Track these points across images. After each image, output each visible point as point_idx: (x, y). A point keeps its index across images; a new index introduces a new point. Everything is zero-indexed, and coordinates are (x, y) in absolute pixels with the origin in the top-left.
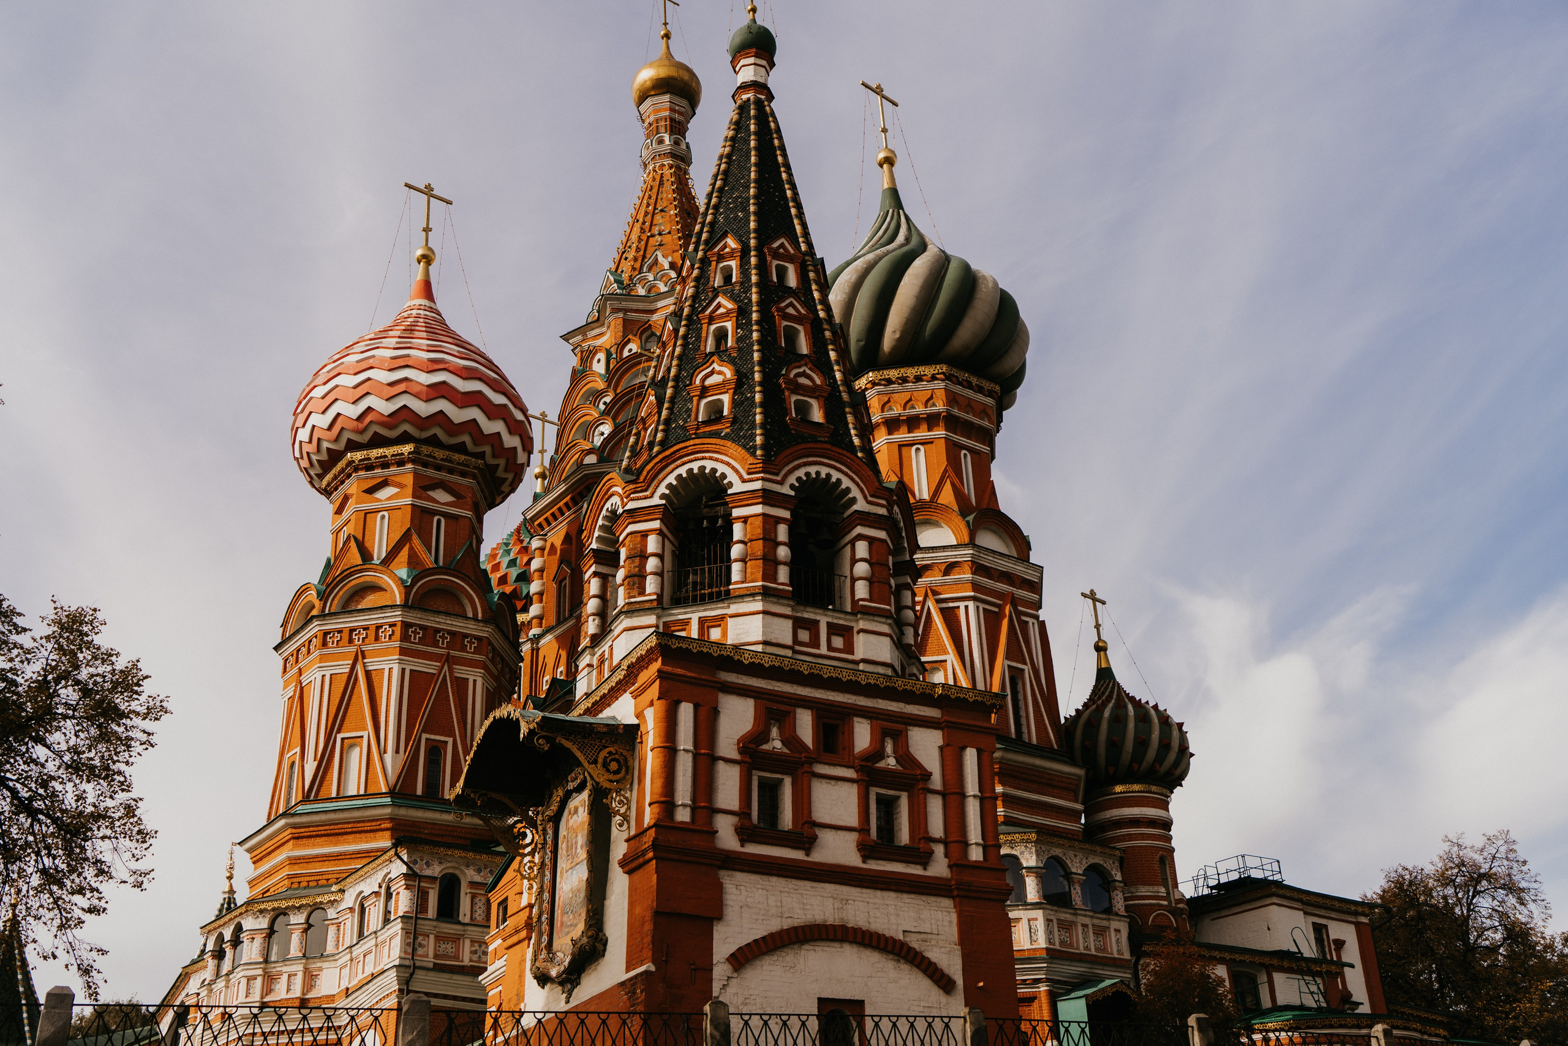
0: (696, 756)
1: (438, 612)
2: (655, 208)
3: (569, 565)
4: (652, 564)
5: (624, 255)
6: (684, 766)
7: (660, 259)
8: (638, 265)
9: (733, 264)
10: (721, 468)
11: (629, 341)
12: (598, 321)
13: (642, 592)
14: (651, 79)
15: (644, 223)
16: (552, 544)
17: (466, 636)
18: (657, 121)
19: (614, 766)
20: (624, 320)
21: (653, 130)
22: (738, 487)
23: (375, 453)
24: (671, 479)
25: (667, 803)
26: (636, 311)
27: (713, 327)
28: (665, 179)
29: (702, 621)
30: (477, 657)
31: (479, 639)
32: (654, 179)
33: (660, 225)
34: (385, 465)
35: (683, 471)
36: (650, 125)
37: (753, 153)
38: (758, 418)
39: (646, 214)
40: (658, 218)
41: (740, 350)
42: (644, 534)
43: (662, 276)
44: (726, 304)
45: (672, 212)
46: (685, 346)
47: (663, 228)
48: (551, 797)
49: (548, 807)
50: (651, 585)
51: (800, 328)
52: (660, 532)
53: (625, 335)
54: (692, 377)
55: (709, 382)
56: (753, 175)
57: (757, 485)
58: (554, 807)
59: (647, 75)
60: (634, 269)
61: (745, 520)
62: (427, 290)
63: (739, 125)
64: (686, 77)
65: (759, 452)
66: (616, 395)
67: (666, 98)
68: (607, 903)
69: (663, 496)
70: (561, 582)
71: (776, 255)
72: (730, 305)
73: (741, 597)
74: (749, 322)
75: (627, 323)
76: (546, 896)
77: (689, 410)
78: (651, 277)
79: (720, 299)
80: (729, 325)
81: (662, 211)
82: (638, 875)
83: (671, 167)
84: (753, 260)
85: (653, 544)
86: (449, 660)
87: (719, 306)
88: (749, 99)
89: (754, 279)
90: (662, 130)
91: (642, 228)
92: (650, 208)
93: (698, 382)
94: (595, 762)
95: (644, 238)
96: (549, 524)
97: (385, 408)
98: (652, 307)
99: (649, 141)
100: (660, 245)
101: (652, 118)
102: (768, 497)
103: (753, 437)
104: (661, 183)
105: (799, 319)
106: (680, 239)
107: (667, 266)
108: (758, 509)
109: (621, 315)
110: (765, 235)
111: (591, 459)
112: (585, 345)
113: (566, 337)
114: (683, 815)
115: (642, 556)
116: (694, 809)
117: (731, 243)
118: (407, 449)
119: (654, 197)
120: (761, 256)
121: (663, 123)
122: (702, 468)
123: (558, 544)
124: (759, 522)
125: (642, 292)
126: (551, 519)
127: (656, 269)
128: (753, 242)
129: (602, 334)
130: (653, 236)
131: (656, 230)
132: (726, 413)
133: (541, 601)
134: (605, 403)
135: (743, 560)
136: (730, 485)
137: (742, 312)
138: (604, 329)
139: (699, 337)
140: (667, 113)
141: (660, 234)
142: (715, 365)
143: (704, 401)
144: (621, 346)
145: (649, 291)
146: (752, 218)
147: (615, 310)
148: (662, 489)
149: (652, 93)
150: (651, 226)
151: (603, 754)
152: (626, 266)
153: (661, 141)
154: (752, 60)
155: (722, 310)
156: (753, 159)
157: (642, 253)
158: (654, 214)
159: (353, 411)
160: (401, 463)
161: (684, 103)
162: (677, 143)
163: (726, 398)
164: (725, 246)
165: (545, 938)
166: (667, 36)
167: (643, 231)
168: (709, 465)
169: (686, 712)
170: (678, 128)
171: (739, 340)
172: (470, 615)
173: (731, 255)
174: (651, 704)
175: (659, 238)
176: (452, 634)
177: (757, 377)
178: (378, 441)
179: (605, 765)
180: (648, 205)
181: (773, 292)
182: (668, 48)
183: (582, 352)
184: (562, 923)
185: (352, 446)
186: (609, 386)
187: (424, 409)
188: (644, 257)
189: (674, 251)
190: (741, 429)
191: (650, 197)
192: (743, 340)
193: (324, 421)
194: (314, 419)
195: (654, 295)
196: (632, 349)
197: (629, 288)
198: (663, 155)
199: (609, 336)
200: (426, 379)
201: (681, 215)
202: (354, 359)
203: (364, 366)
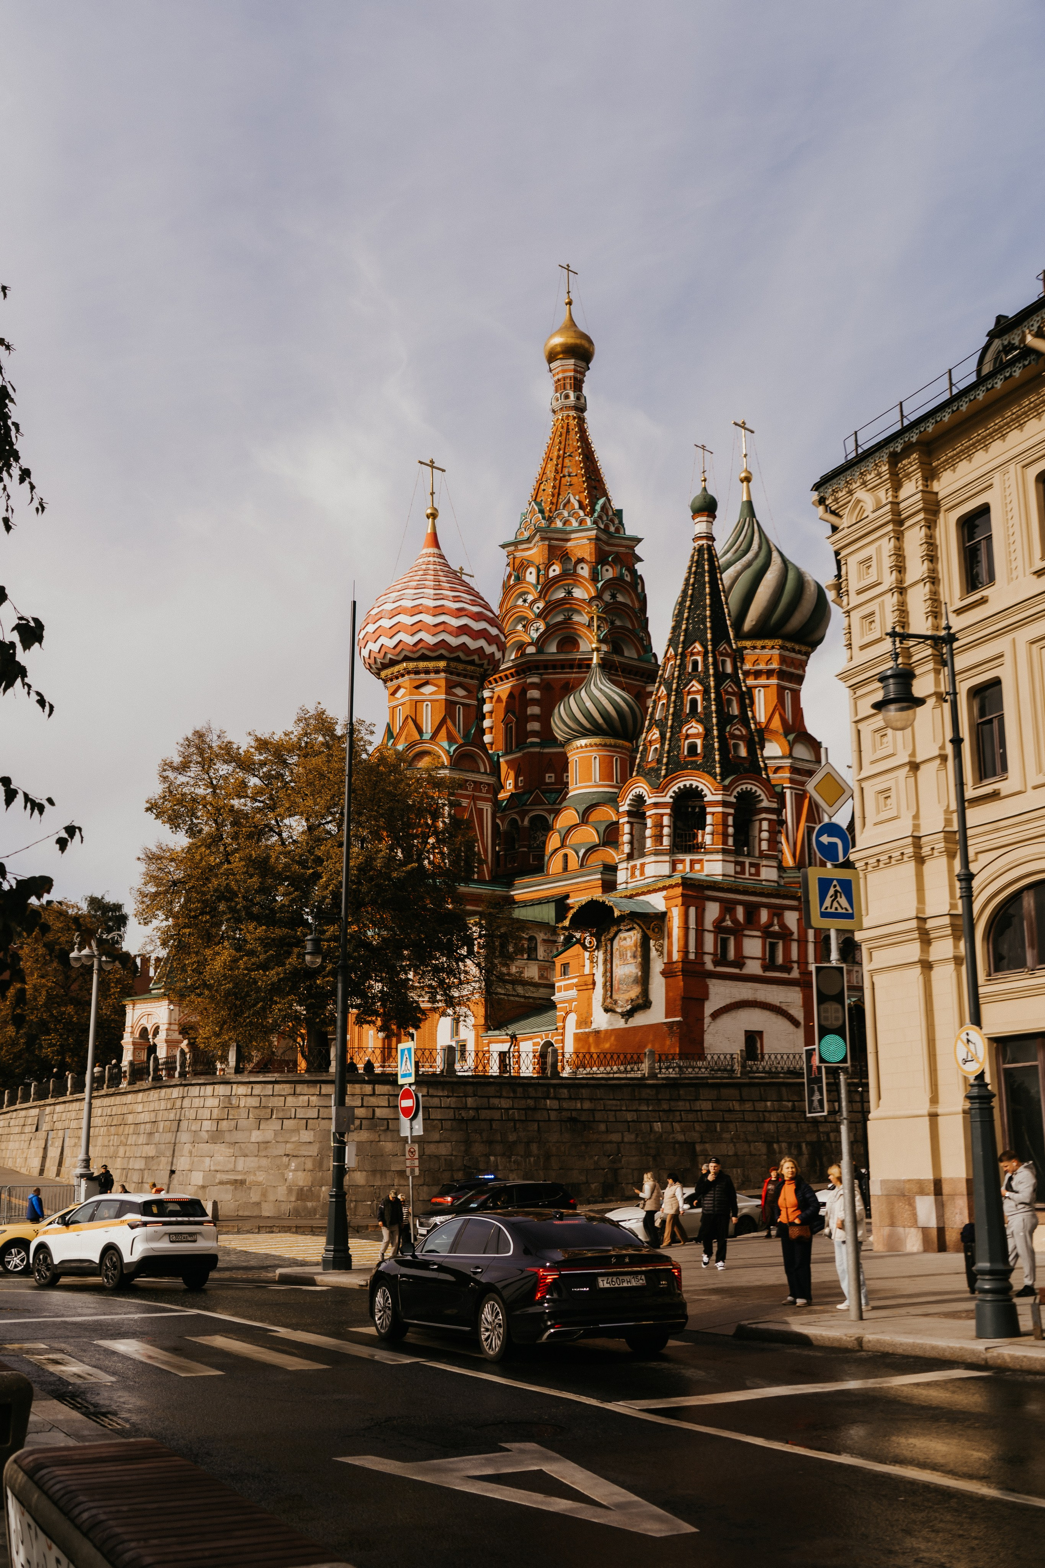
0: (697, 930)
1: (468, 771)
2: (564, 453)
3: (514, 714)
4: (666, 831)
5: (542, 487)
6: (692, 935)
7: (572, 500)
8: (555, 501)
9: (699, 659)
10: (701, 786)
11: (553, 564)
12: (529, 540)
13: (661, 844)
14: (561, 345)
15: (557, 465)
16: (499, 697)
17: (482, 783)
18: (564, 378)
19: (656, 930)
20: (549, 546)
21: (560, 386)
22: (709, 798)
23: (421, 664)
24: (675, 788)
25: (685, 951)
26: (557, 539)
27: (690, 697)
28: (570, 427)
29: (691, 861)
30: (488, 796)
31: (488, 784)
32: (562, 427)
33: (569, 467)
34: (429, 672)
35: (681, 785)
36: (559, 380)
37: (707, 585)
38: (717, 758)
39: (558, 457)
40: (567, 461)
41: (705, 714)
42: (662, 815)
43: (574, 513)
44: (696, 686)
45: (577, 458)
46: (675, 707)
47: (571, 470)
48: (609, 929)
49: (608, 933)
50: (666, 841)
51: (734, 698)
52: (670, 815)
53: (550, 559)
54: (681, 729)
55: (690, 732)
56: (708, 602)
57: (719, 798)
58: (611, 935)
59: (558, 340)
60: (552, 503)
61: (713, 814)
62: (436, 540)
63: (699, 564)
64: (584, 342)
65: (718, 777)
66: (547, 603)
67: (572, 361)
68: (650, 986)
69: (671, 797)
70: (507, 724)
71: (722, 654)
72: (700, 687)
73: (711, 853)
74: (710, 697)
75: (550, 547)
76: (609, 974)
77: (679, 746)
78: (566, 514)
79: (694, 682)
80: (699, 697)
81: (570, 456)
82: (671, 980)
83: (574, 418)
84: (710, 660)
85: (666, 821)
86: (474, 799)
87: (693, 686)
88: (703, 545)
89: (711, 672)
90: (568, 386)
91: (556, 469)
92: (561, 452)
93: (684, 731)
94: (649, 929)
95: (558, 478)
96: (496, 682)
97: (431, 640)
98: (567, 537)
99: (558, 394)
100: (571, 485)
101: (560, 376)
102: (725, 804)
103: (715, 768)
104: (568, 431)
105: (733, 694)
106: (584, 482)
107: (577, 505)
108: (720, 809)
109: (547, 543)
110: (716, 642)
111: (531, 650)
112: (518, 554)
113: (503, 546)
114: (692, 956)
115: (659, 826)
116: (696, 953)
117: (698, 647)
118: (442, 664)
119: (563, 443)
120: (714, 657)
121: (568, 381)
122: (691, 785)
123: (504, 697)
124: (720, 816)
125: (559, 524)
126: (498, 680)
127: (569, 506)
128: (710, 648)
129: (529, 549)
130: (564, 476)
131: (566, 472)
132: (699, 751)
133: (491, 733)
134: (538, 608)
135: (712, 834)
136: (706, 796)
137: (706, 692)
138: (531, 545)
139: (682, 702)
140: (572, 374)
141: (569, 476)
142: (694, 724)
143: (687, 742)
144: (548, 567)
145: (564, 524)
146: (709, 631)
147: (543, 539)
148: (671, 793)
149: (561, 356)
150: (563, 467)
151: (652, 925)
152: (546, 499)
153: (567, 397)
154: (705, 519)
155: (694, 689)
156: (708, 590)
157: (557, 490)
158: (564, 458)
159: (410, 640)
160: (438, 672)
161: (583, 364)
162: (578, 398)
163: (699, 742)
164: (694, 648)
165: (609, 993)
166: (570, 303)
167: (556, 471)
168: (695, 784)
169: (692, 910)
170: (578, 385)
171: (705, 708)
172: (482, 770)
173: (698, 653)
174: (677, 906)
175: (568, 479)
176: (474, 782)
177: (715, 733)
178: (425, 658)
179: (653, 930)
180: (559, 450)
181: (720, 677)
182: (570, 314)
183: (514, 558)
184: (619, 988)
186: (540, 597)
187: (454, 642)
188: (559, 494)
189: (580, 492)
190: (708, 762)
191: (560, 443)
192: (706, 708)
193: (391, 643)
194: (383, 640)
195: (569, 528)
196: (555, 570)
197: (550, 520)
198: (568, 408)
199: (535, 552)
200: (455, 622)
201: (583, 461)
202: (408, 604)
203: (416, 610)
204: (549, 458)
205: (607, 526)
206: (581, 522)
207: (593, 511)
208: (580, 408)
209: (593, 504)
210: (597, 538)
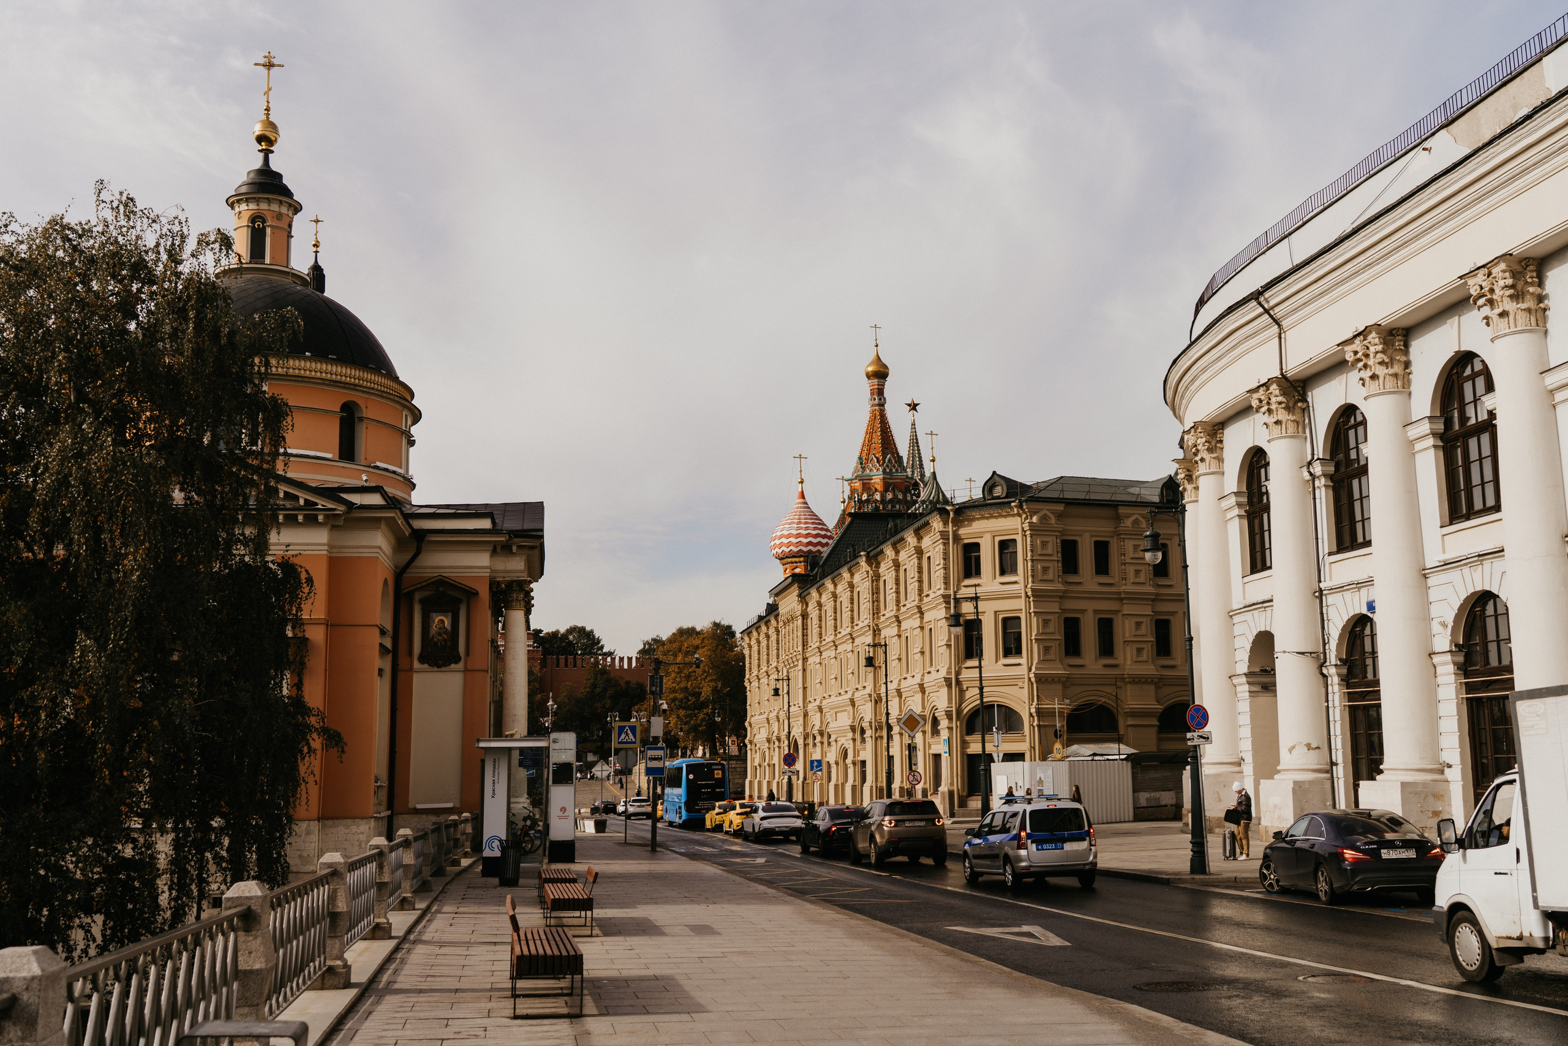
5: (863, 449)
7: (874, 458)
8: (867, 456)
12: (856, 479)
14: (872, 371)
15: (869, 438)
21: (872, 393)
23: (794, 560)
32: (874, 415)
34: (796, 562)
39: (870, 432)
43: (874, 465)
47: (876, 435)
53: (863, 491)
59: (870, 369)
60: (866, 459)
62: (802, 496)
64: (883, 368)
67: (878, 379)
83: (879, 410)
90: (876, 393)
92: (872, 430)
95: (870, 444)
97: (795, 550)
98: (871, 478)
100: (875, 449)
104: (876, 418)
106: (881, 447)
107: (876, 461)
112: (852, 486)
118: (802, 559)
119: (873, 426)
121: (876, 390)
125: (869, 472)
127: (873, 462)
131: (873, 441)
138: (857, 481)
140: (877, 386)
144: (862, 494)
147: (859, 477)
149: (873, 376)
150: (872, 438)
152: (864, 455)
153: (876, 398)
158: (873, 432)
159: (787, 550)
160: (800, 562)
161: (883, 379)
162: (880, 399)
166: (877, 346)
170: (880, 392)
175: (874, 445)
178: (794, 557)
182: (877, 352)
185: (787, 557)
187: (805, 549)
193: (780, 551)
194: (777, 550)
195: (872, 474)
196: (865, 497)
197: (864, 469)
198: (876, 405)
199: (858, 485)
200: (805, 541)
201: (881, 435)
202: (786, 533)
203: (788, 536)
204: (867, 433)
205: (891, 470)
206: (878, 470)
207: (884, 462)
208: (882, 405)
209: (884, 460)
210: (884, 478)
